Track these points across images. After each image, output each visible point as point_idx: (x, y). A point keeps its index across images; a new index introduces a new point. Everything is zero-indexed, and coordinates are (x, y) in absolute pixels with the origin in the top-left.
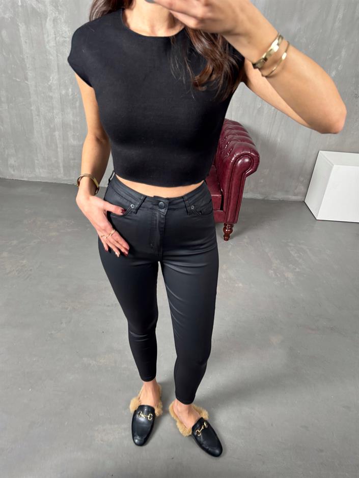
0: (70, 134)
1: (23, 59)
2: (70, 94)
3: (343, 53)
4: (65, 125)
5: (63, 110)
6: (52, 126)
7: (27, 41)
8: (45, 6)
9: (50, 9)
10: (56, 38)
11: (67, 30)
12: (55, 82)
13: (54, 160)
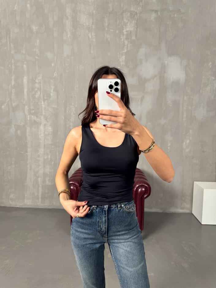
0: (47, 179)
1: (27, 143)
2: (49, 158)
3: (191, 131)
4: (45, 174)
5: (44, 166)
6: (37, 175)
7: (30, 134)
8: (41, 119)
9: (43, 121)
10: (44, 133)
11: (50, 129)
12: (41, 153)
13: (36, 194)
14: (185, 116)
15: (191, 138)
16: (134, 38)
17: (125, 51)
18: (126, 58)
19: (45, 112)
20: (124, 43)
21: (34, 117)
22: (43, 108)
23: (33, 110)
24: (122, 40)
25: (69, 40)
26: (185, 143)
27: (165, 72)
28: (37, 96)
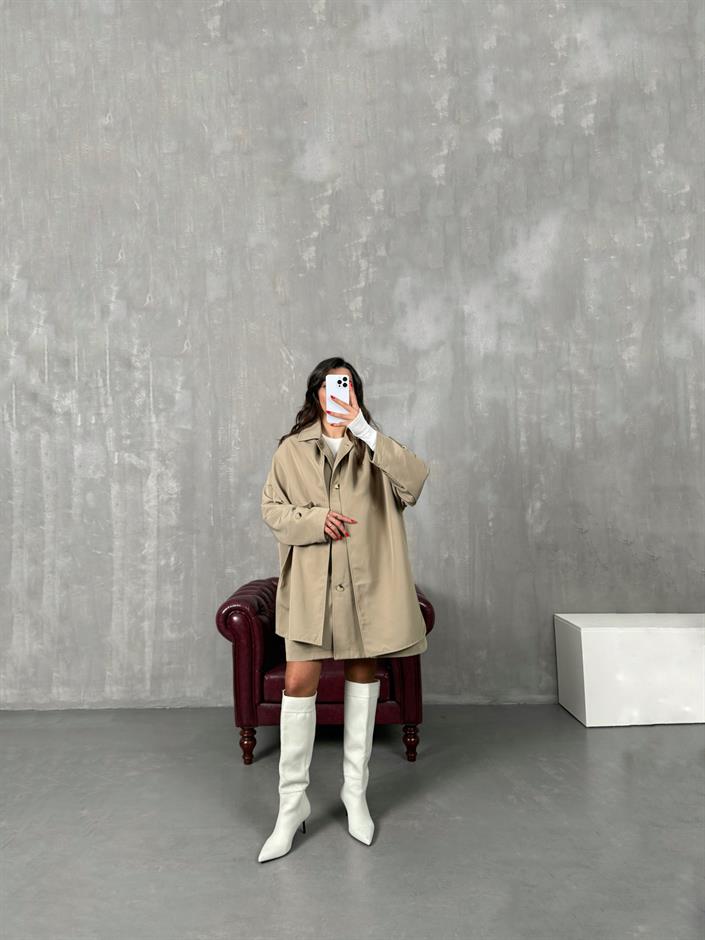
0: (164, 622)
1: (111, 525)
2: (172, 564)
3: (542, 479)
4: (160, 611)
5: (158, 588)
6: (139, 613)
7: (120, 503)
8: (148, 461)
9: (155, 465)
10: (158, 496)
11: (174, 485)
12: (151, 551)
13: (137, 668)
14: (523, 439)
15: (544, 496)
16: (382, 252)
17: (363, 284)
18: (364, 301)
19: (159, 443)
20: (358, 267)
21: (129, 457)
22: (155, 433)
23: (128, 437)
24: (354, 259)
25: (221, 261)
26: (530, 511)
27: (464, 333)
28: (138, 402)
